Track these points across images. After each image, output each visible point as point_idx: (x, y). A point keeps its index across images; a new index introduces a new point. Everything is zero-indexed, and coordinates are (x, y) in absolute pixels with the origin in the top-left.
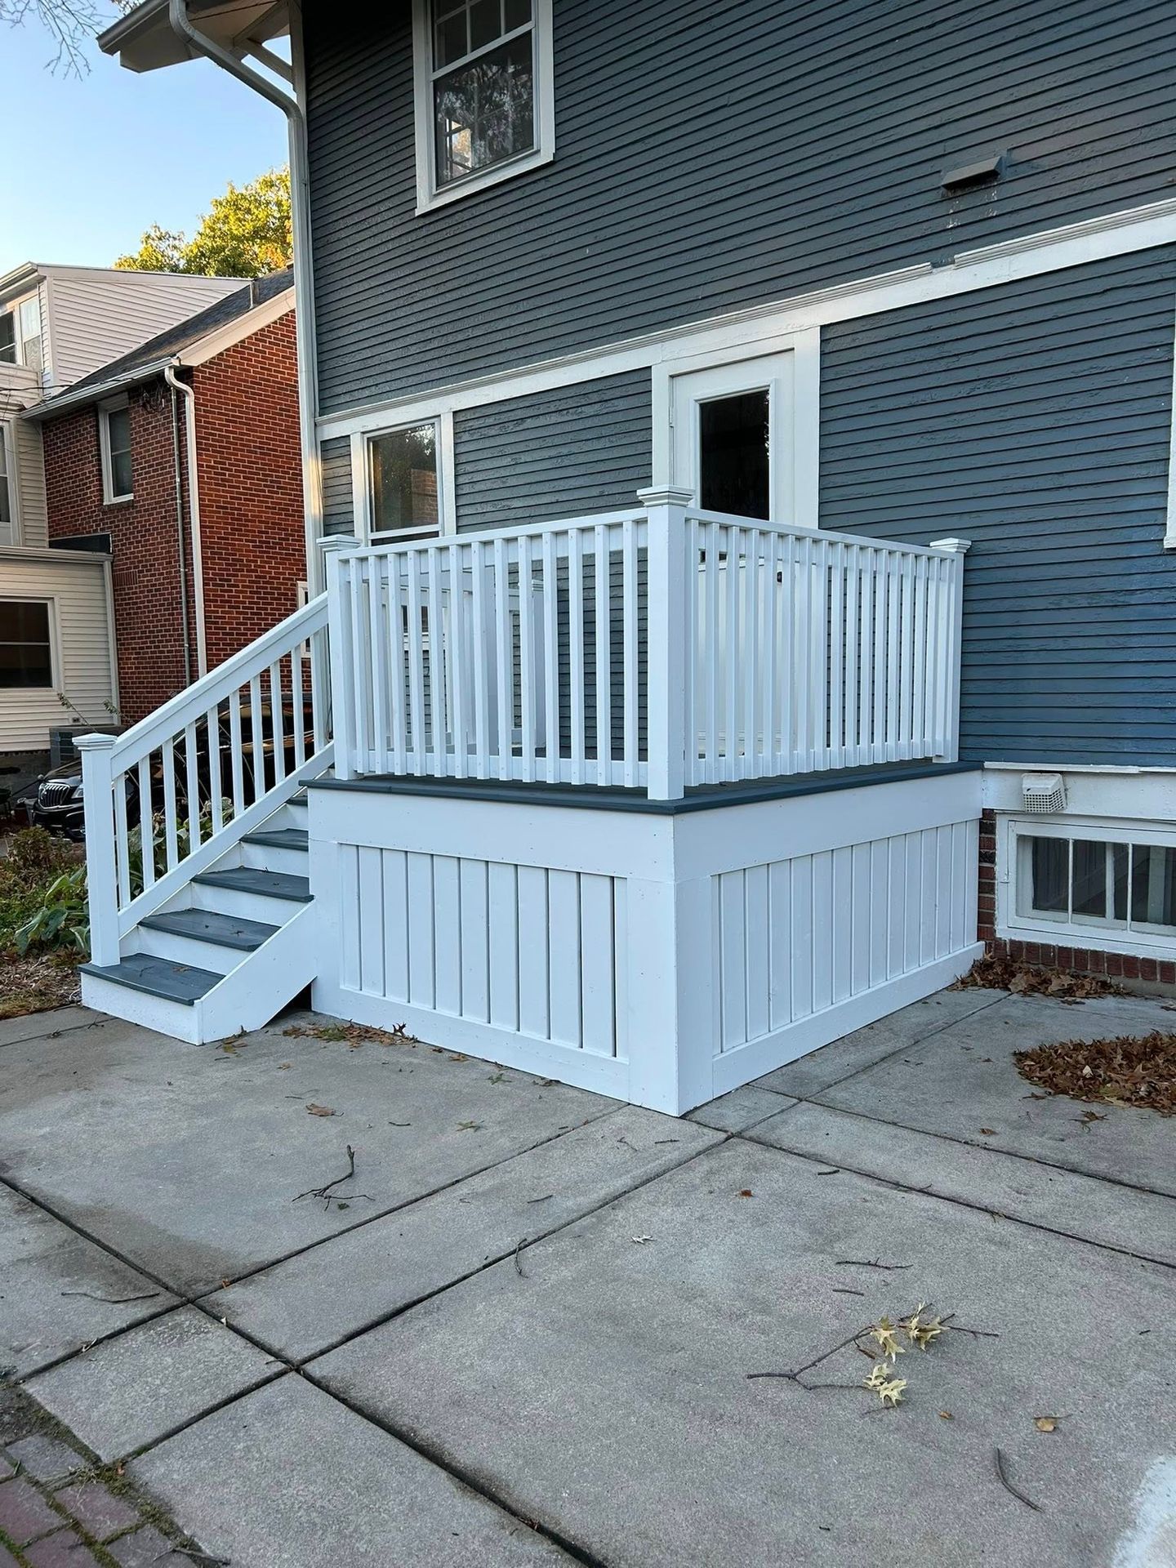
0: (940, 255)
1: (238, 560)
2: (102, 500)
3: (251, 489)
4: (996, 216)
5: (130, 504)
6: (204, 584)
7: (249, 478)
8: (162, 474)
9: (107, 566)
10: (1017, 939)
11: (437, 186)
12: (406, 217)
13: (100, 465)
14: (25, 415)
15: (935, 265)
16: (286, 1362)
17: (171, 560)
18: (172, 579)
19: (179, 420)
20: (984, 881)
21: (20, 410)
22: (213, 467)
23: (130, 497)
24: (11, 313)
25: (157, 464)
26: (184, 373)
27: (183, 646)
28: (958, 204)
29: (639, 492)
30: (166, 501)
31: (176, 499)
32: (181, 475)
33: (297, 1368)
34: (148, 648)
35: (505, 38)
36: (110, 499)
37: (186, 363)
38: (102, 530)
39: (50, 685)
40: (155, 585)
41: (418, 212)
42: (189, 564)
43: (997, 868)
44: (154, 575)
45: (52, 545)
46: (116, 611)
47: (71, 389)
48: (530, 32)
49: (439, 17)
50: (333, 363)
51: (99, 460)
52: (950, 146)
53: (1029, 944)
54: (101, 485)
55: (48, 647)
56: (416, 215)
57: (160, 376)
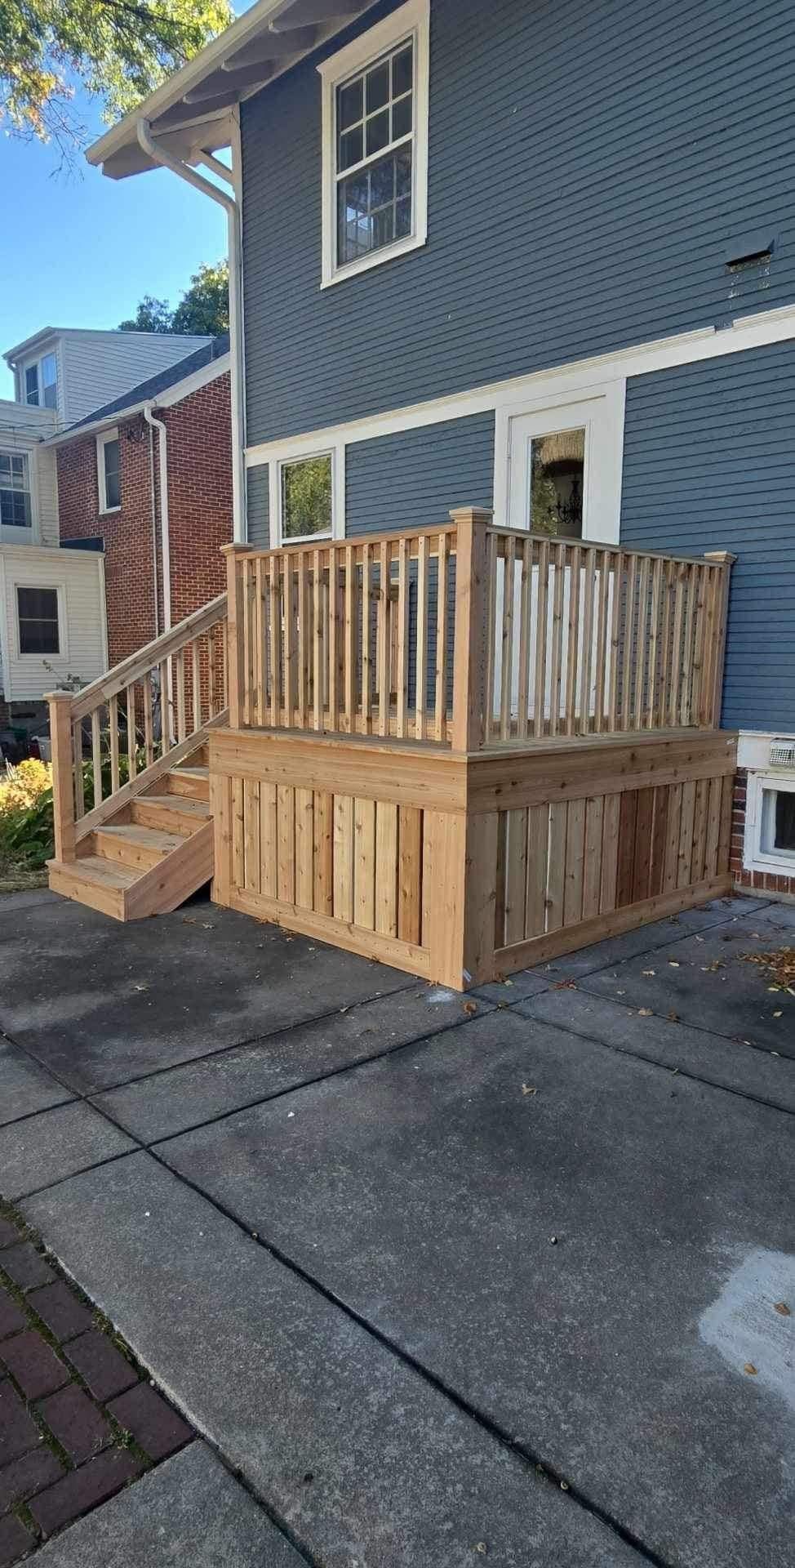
0: (721, 320)
1: (197, 558)
2: (98, 511)
3: (207, 503)
4: (768, 288)
5: (119, 513)
6: (171, 577)
7: (206, 495)
8: (141, 492)
9: (101, 561)
10: (759, 870)
11: (340, 263)
12: (312, 291)
13: (97, 484)
14: (45, 444)
15: (717, 328)
16: (140, 1143)
17: (147, 558)
18: (148, 572)
19: (155, 448)
20: (735, 823)
21: (41, 441)
22: (179, 486)
23: (118, 508)
24: (36, 366)
25: (139, 483)
26: (158, 413)
27: (154, 623)
28: (737, 279)
29: (451, 512)
30: (144, 512)
31: (151, 510)
32: (156, 492)
33: (147, 1147)
34: (130, 625)
35: (392, 145)
36: (104, 509)
37: (161, 405)
38: (98, 533)
39: (58, 652)
40: (134, 577)
41: (322, 287)
42: (160, 561)
43: (746, 814)
44: (134, 569)
45: (63, 545)
46: (107, 596)
47: (78, 425)
48: (410, 141)
49: (342, 129)
50: (258, 406)
51: (96, 480)
52: (734, 230)
53: (769, 875)
54: (98, 499)
55: (56, 624)
56: (322, 288)
57: (141, 415)
